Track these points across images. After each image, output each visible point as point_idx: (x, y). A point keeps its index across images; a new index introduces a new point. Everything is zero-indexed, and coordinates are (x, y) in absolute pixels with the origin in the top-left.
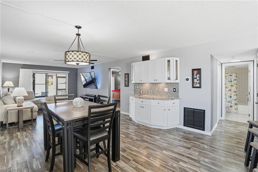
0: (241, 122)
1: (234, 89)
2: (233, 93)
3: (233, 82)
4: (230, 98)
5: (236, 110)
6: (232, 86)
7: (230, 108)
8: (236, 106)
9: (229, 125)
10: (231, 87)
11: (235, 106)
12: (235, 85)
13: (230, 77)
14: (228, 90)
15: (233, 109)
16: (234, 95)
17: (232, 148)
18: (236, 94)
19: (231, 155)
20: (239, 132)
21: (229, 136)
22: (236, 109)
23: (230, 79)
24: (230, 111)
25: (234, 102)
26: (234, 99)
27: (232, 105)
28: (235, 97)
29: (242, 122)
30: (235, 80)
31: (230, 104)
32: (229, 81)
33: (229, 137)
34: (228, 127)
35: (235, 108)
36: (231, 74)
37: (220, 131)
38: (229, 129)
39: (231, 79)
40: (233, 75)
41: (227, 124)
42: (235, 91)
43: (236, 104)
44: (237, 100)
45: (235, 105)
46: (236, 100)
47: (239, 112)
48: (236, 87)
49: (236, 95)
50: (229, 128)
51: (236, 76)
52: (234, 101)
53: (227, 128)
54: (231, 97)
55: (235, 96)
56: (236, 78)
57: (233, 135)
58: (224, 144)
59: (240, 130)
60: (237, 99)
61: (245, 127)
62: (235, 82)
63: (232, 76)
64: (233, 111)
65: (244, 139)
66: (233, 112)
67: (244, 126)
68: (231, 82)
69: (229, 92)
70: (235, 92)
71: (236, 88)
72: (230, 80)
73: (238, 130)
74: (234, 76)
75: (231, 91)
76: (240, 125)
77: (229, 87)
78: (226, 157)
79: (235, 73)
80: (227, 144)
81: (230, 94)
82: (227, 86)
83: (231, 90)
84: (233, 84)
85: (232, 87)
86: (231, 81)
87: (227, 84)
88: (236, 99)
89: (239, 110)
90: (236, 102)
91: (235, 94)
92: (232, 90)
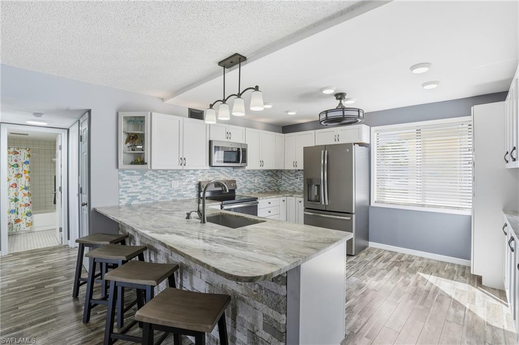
0: (46, 248)
1: (23, 181)
2: (21, 190)
3: (20, 168)
4: (13, 202)
5: (30, 227)
6: (18, 175)
7: (15, 226)
8: (30, 217)
9: (25, 263)
10: (16, 178)
11: (28, 218)
12: (27, 175)
13: (13, 156)
15: (23, 225)
16: (25, 195)
17: (51, 306)
18: (29, 192)
19: (54, 322)
20: (50, 269)
21: (33, 286)
22: (30, 224)
23: (13, 161)
24: (15, 231)
25: (23, 211)
26: (23, 204)
27: (20, 217)
28: (26, 200)
29: (48, 248)
30: (26, 163)
31: (14, 216)
32: (12, 166)
33: (34, 288)
34: (23, 269)
35: (28, 222)
36: (15, 150)
37: (7, 285)
38: (28, 270)
39: (16, 161)
40: (23, 153)
41: (18, 261)
42: (26, 186)
43: (29, 214)
44: (31, 204)
45: (26, 216)
46: (29, 205)
47: (36, 230)
48: (29, 179)
49: (29, 194)
50: (26, 268)
51: (29, 156)
52: (23, 207)
53: (21, 271)
54: (16, 200)
55: (27, 197)
56: (27, 159)
57: (41, 280)
58: (30, 308)
59: (49, 265)
60: (31, 202)
61: (57, 254)
62: (26, 167)
63: (18, 153)
64: (22, 229)
65: (63, 277)
66: (22, 232)
67: (55, 253)
69: (13, 191)
70: (26, 188)
71: (27, 180)
72: (13, 163)
73: (48, 265)
74: (23, 155)
75: (16, 187)
76: (47, 254)
78: (46, 333)
79: (26, 149)
80: (35, 304)
81: (15, 194)
84: (22, 173)
85: (20, 179)
86: (17, 165)
88: (28, 202)
89: (36, 224)
90: (28, 209)
91: (26, 192)
92: (19, 186)
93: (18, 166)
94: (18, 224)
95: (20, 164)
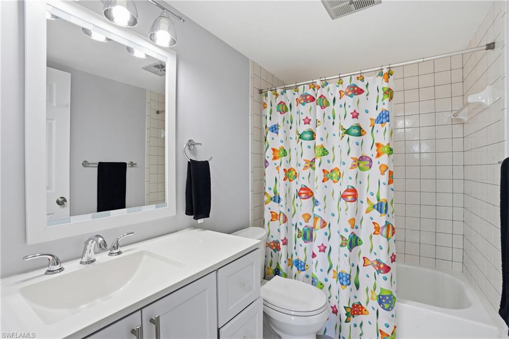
1: (374, 183)
2: (367, 212)
3: (367, 139)
4: (346, 248)
8: (389, 313)
12: (384, 159)
13: (350, 102)
14: (337, 195)
16: (377, 230)
18: (388, 224)
23: (349, 116)
27: (362, 298)
28: (381, 248)
35: (382, 326)
36: (355, 82)
39: (355, 115)
40: (372, 90)
42: (383, 197)
48: (391, 173)
49: (390, 229)
52: (371, 270)
55: (383, 240)
56: (385, 105)
60: (393, 262)
62: (382, 135)
68: (360, 135)
70: (381, 207)
71: (385, 178)
72: (349, 123)
74: (373, 94)
75: (355, 198)
77: (342, 169)
79: (381, 75)
81: (352, 222)
82: (336, 164)
83: (354, 190)
84: (371, 153)
85: (366, 173)
86: (359, 128)
87: (337, 150)
88: (385, 259)
90: (383, 284)
91: (381, 220)
92: (363, 195)
93: (360, 132)
94: (357, 319)
95: (367, 127)
